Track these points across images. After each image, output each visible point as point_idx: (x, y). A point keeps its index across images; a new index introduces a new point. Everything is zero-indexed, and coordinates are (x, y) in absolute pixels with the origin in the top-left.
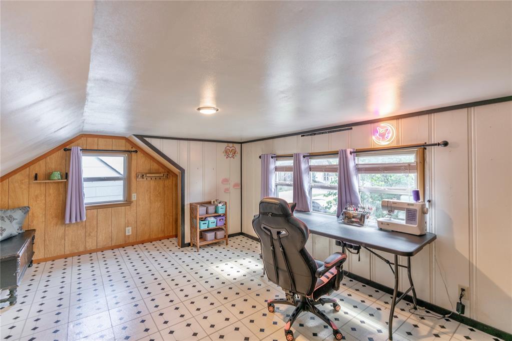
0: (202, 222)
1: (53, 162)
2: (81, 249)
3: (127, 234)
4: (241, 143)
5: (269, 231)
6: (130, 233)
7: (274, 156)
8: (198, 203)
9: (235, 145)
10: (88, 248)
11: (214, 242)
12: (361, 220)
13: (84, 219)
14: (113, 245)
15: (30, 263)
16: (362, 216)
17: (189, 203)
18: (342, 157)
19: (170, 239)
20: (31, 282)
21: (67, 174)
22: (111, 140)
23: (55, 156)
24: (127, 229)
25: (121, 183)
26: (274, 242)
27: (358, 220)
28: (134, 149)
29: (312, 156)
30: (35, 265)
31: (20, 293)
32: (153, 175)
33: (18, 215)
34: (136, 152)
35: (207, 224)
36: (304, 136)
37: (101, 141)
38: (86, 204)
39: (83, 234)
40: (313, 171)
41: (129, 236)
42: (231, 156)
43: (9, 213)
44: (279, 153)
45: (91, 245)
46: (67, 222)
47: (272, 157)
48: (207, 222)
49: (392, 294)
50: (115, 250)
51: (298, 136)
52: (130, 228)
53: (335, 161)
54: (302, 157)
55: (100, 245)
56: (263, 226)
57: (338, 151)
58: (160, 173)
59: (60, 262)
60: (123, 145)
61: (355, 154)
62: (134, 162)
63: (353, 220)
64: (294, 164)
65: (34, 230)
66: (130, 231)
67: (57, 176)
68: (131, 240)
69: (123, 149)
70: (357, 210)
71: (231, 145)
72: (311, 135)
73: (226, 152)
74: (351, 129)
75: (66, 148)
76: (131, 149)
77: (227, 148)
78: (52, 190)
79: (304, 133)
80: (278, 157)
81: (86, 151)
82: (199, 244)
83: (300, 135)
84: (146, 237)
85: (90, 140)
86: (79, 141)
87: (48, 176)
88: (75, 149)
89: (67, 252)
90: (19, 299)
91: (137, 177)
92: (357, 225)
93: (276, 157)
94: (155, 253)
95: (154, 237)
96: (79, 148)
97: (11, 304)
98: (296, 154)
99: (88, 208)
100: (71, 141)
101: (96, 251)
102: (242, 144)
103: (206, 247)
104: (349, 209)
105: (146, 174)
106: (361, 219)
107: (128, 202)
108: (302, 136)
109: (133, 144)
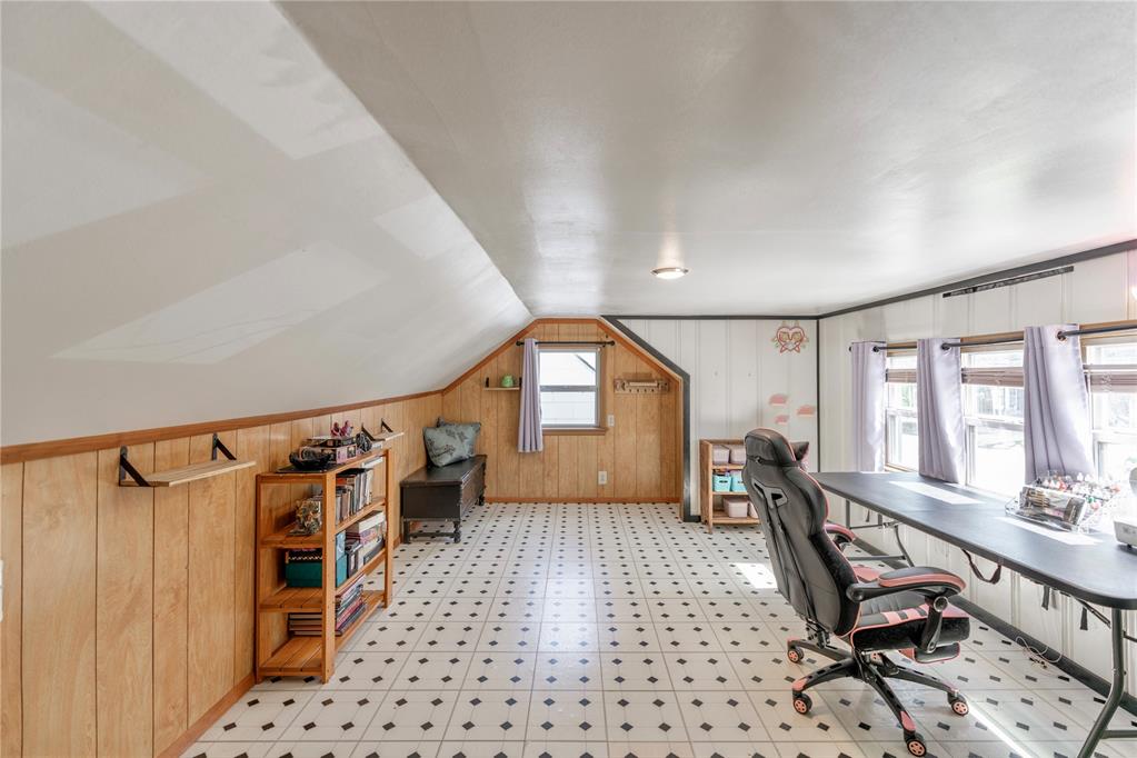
0: (718, 478)
1: (504, 362)
2: (539, 494)
3: (600, 482)
4: (818, 318)
5: (761, 490)
6: (605, 482)
7: (881, 345)
8: (712, 442)
9: (802, 323)
10: (547, 495)
11: (745, 521)
12: (1069, 515)
13: (541, 448)
14: (581, 496)
15: (481, 501)
16: (1070, 505)
17: (698, 439)
18: (1030, 345)
19: (671, 505)
20: (478, 524)
21: (521, 379)
22: (575, 325)
23: (506, 354)
24: (600, 473)
25: (592, 396)
26: (771, 514)
27: (1062, 516)
28: (610, 339)
29: (967, 344)
30: (486, 505)
31: (465, 530)
32: (640, 384)
33: (470, 432)
34: (612, 343)
35: (729, 483)
36: (949, 295)
37: (564, 327)
38: (544, 426)
39: (540, 472)
40: (971, 383)
41: (603, 485)
42: (791, 347)
43: (461, 429)
44: (894, 338)
45: (551, 491)
46: (521, 450)
47: (875, 349)
48: (729, 479)
49: (1107, 697)
50: (583, 505)
51: (936, 295)
52: (605, 473)
53: (1011, 358)
54: (936, 348)
55: (564, 493)
56: (754, 481)
57: (1022, 332)
58: (653, 381)
59: (512, 507)
60: (593, 333)
61: (1079, 337)
62: (610, 362)
63: (1047, 511)
64: (919, 365)
65: (485, 456)
66: (605, 478)
67: (508, 382)
68: (607, 494)
69: (594, 339)
70: (1069, 488)
71: (791, 323)
72: (966, 291)
73: (780, 339)
74: (1071, 269)
75: (518, 340)
76: (605, 339)
77: (784, 330)
78: (504, 403)
79: (948, 290)
80: (892, 348)
81: (545, 344)
82: (712, 520)
83: (941, 294)
84: (630, 494)
85: (548, 326)
86: (535, 330)
87: (500, 383)
88: (530, 342)
89: (523, 496)
90: (463, 538)
91: (615, 387)
92: (1054, 525)
93: (887, 348)
94: (637, 521)
95: (643, 496)
96: (534, 340)
97: (456, 541)
98: (923, 342)
99: (546, 433)
100: (524, 332)
101: (558, 501)
102: (821, 321)
103: (728, 529)
104: (1046, 483)
105: (629, 381)
106: (1067, 513)
107: (601, 429)
108: (945, 296)
109: (608, 332)
